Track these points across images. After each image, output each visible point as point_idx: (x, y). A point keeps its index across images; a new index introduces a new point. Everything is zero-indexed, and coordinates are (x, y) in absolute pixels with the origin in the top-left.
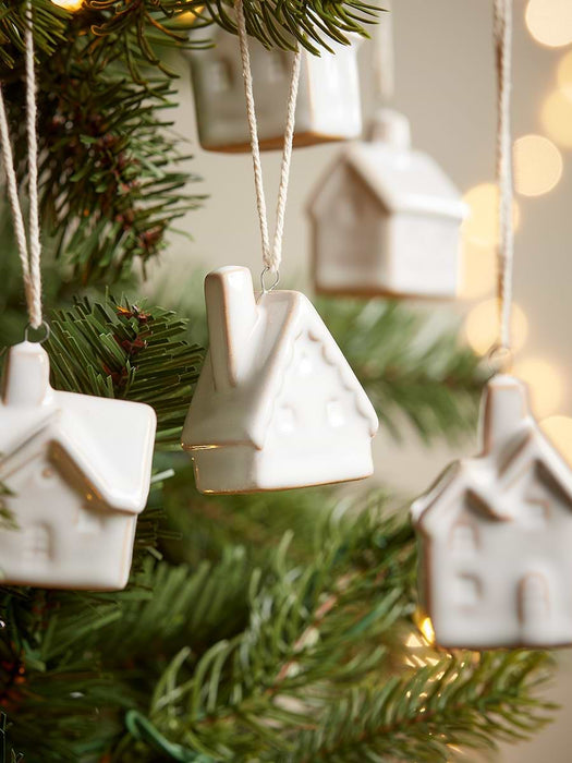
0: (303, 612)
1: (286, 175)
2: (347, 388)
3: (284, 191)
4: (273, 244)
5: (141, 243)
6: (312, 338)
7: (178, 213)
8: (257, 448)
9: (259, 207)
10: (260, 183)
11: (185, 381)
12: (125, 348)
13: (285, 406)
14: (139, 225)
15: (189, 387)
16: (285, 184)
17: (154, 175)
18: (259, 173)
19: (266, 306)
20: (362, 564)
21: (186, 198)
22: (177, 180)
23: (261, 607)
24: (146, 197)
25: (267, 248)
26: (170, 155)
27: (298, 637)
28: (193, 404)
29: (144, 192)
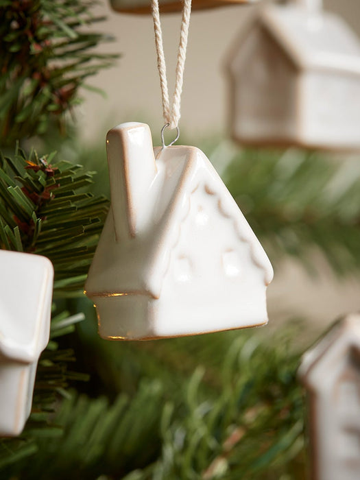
0: (212, 443)
1: (185, 35)
2: (243, 240)
3: (183, 51)
4: (172, 101)
5: (55, 98)
6: (209, 192)
7: (92, 70)
8: (153, 297)
9: (159, 66)
10: (160, 43)
11: (91, 231)
12: (34, 200)
13: (181, 257)
14: (55, 82)
15: (96, 237)
16: (185, 44)
17: (67, 35)
18: (160, 34)
19: (165, 161)
20: (268, 398)
21: (99, 57)
22: (90, 40)
23: (173, 439)
24: (61, 56)
25: (167, 104)
26: (83, 17)
27: (207, 467)
28: (97, 254)
29: (58, 51)
